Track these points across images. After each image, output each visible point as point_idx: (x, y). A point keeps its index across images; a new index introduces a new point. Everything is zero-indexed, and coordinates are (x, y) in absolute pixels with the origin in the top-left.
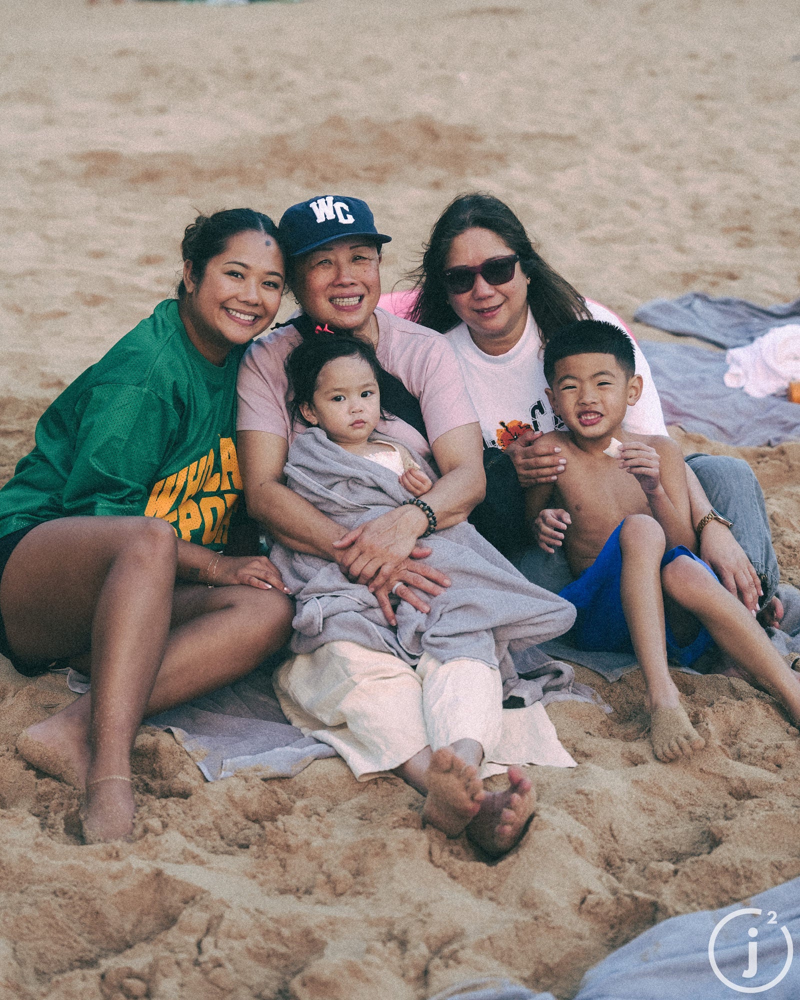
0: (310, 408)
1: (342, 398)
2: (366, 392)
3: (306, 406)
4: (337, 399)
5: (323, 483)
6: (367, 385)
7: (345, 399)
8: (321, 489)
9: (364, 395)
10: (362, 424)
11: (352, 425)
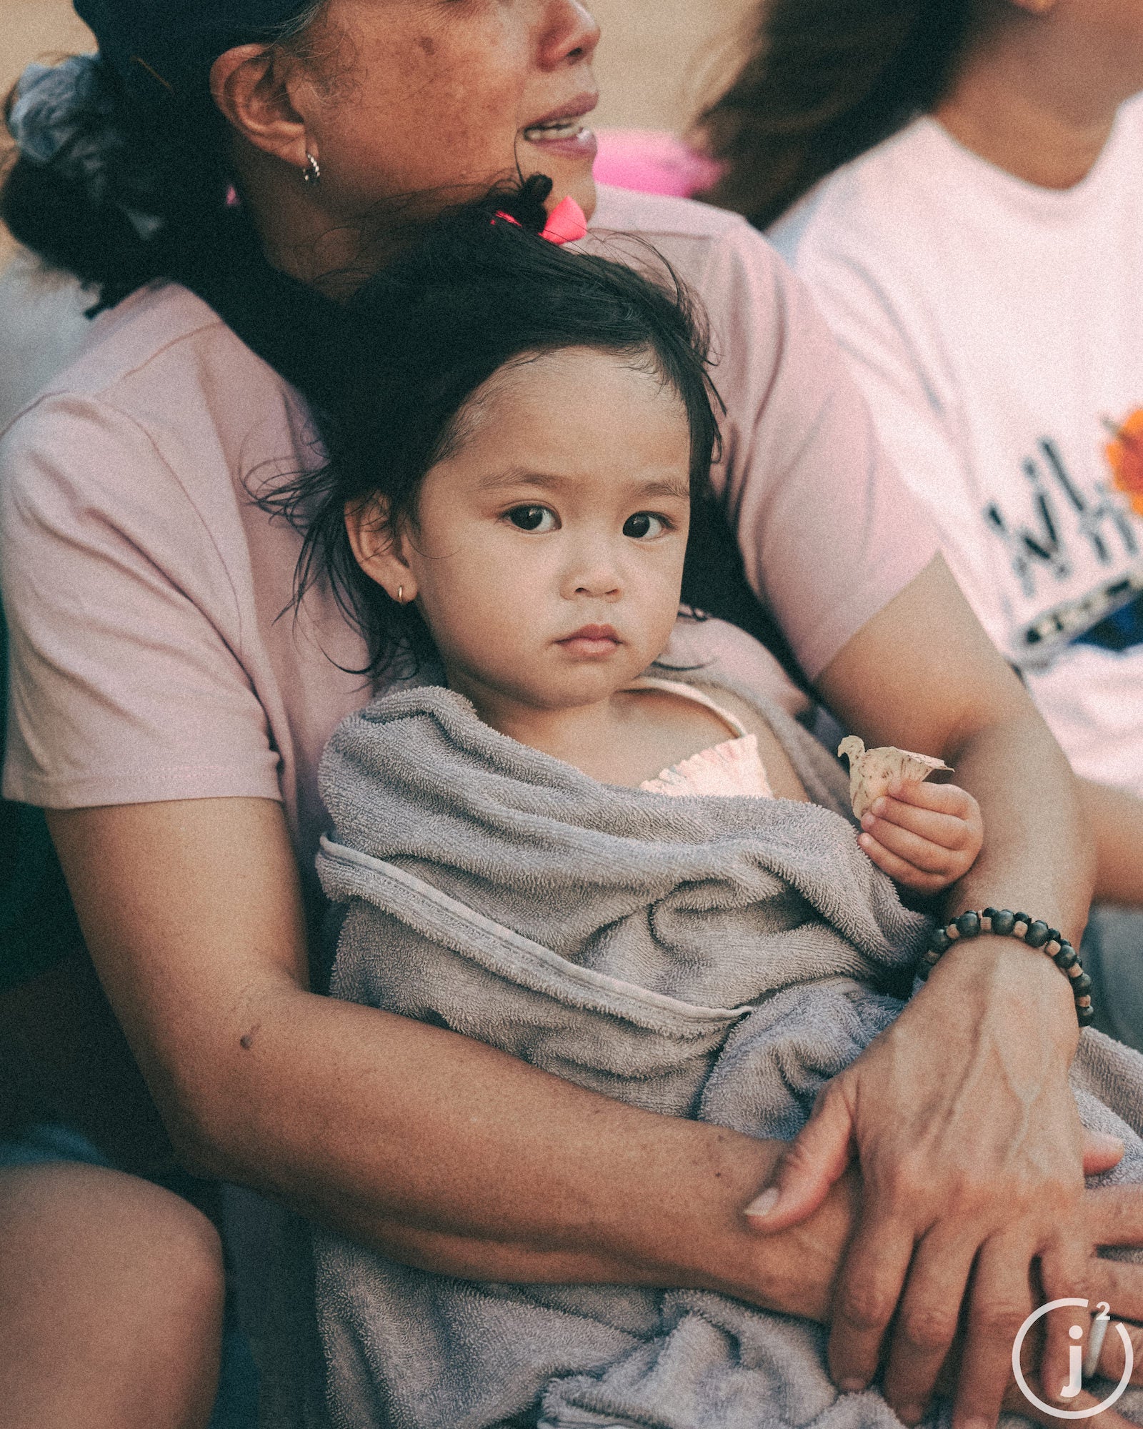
0: (391, 528)
1: (547, 520)
2: (644, 515)
3: (374, 516)
4: (524, 518)
5: (546, 929)
6: (655, 489)
7: (558, 524)
8: (543, 963)
9: (635, 528)
10: (602, 646)
11: (563, 642)
